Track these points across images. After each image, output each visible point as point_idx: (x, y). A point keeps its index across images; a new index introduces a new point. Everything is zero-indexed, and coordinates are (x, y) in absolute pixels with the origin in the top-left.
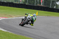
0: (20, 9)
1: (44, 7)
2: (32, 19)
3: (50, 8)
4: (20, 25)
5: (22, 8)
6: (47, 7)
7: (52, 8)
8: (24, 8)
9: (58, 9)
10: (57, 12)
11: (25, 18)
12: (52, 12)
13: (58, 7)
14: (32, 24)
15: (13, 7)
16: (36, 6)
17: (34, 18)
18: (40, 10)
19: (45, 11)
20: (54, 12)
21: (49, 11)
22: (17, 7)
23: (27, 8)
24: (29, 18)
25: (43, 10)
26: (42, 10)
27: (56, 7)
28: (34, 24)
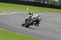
0: (10, 4)
1: (35, 2)
2: (38, 19)
3: (41, 4)
4: (23, 25)
5: (13, 3)
6: (38, 3)
7: (43, 4)
8: (14, 3)
9: (49, 5)
10: (48, 8)
11: (30, 18)
12: (43, 7)
13: (49, 2)
14: (37, 25)
15: (3, 2)
16: (27, 2)
17: (40, 18)
18: (31, 6)
19: (36, 6)
20: (46, 7)
21: (40, 7)
22: (6, 3)
23: (17, 4)
24: (34, 18)
25: (34, 6)
26: (32, 6)
27: (47, 2)
28: (39, 25)
